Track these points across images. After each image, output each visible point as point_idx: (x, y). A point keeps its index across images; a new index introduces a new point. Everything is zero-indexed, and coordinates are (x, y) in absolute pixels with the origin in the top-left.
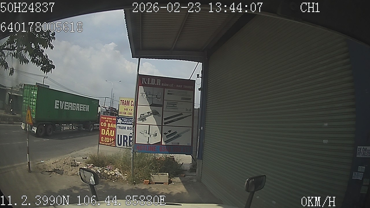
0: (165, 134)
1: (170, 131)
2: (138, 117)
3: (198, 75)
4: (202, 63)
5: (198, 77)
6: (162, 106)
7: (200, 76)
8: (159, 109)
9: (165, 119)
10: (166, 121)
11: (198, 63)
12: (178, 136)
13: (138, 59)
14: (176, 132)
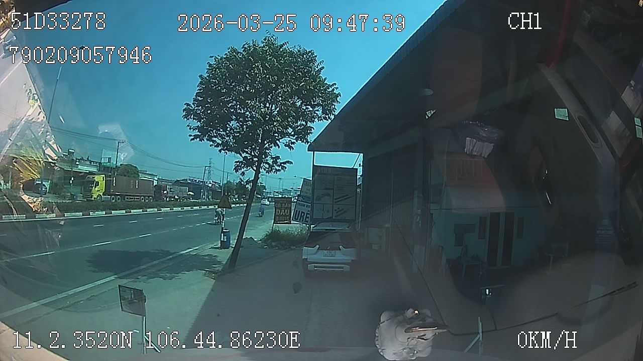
0: (335, 210)
1: (339, 208)
2: (315, 198)
3: (360, 164)
4: (362, 154)
5: (360, 166)
6: (333, 189)
7: (362, 165)
8: (330, 192)
9: (335, 199)
10: (337, 200)
11: (359, 154)
12: (345, 212)
13: (312, 152)
14: (343, 209)
